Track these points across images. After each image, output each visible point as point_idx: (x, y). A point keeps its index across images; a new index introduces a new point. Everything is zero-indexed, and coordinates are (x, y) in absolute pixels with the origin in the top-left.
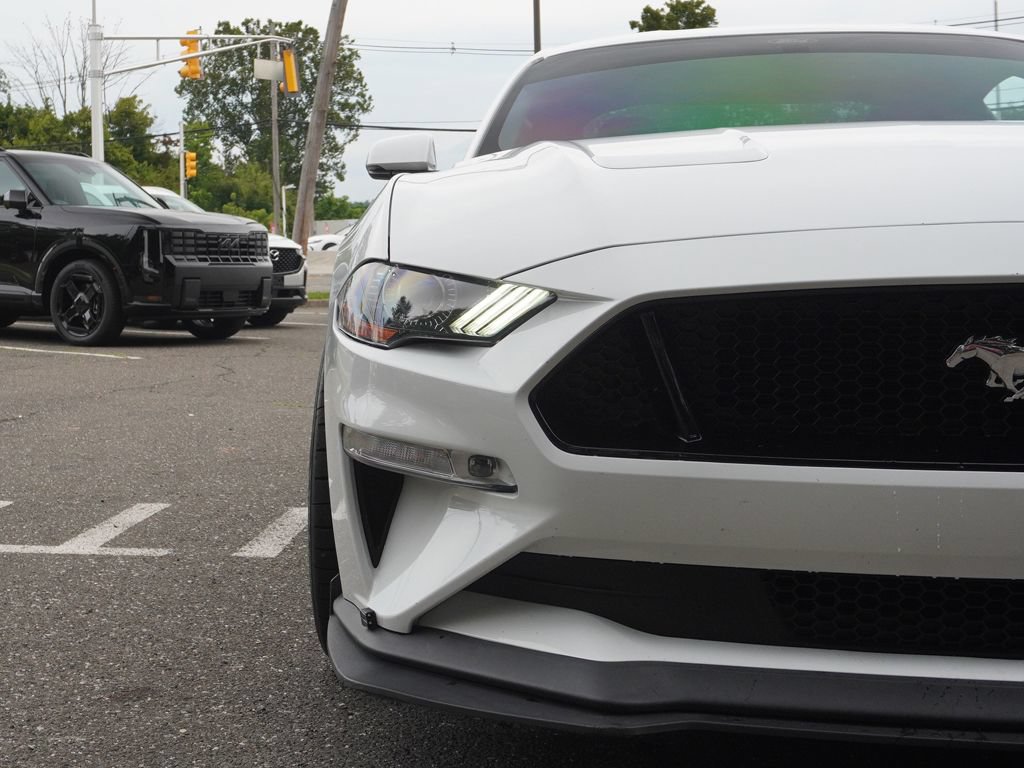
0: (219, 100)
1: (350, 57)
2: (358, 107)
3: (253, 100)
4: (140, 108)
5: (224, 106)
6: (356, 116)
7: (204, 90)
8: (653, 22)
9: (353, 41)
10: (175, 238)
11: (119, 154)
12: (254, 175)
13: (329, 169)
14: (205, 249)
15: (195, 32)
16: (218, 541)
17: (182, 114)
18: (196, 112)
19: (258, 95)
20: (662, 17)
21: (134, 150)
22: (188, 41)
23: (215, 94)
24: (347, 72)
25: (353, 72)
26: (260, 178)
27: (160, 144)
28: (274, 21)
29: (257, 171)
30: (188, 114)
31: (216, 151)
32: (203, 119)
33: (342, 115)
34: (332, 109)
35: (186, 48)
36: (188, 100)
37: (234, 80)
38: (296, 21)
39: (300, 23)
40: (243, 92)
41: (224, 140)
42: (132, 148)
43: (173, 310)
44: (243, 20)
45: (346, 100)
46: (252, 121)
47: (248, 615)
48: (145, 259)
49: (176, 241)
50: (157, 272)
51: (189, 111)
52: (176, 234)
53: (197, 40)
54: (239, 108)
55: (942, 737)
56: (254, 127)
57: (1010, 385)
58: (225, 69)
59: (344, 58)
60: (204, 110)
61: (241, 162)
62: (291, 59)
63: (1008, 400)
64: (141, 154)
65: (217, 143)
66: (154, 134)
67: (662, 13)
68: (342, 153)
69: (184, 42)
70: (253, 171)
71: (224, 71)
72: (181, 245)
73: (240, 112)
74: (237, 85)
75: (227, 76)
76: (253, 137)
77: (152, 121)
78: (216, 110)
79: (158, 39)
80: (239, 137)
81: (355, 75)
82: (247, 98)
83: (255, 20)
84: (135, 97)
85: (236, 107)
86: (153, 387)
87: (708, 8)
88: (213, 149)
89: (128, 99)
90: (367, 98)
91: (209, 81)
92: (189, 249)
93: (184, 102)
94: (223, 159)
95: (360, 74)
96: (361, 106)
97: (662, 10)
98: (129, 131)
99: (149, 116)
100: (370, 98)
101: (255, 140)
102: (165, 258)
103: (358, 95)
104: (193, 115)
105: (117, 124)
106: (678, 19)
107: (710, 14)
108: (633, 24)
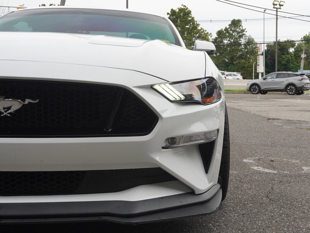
8: (173, 13)
15: (22, 6)
20: (176, 12)
44: (50, 4)
57: (3, 111)
63: (2, 115)
79: (9, 7)
87: (189, 10)
97: (176, 10)
106: (181, 13)
107: (189, 12)
108: (168, 14)
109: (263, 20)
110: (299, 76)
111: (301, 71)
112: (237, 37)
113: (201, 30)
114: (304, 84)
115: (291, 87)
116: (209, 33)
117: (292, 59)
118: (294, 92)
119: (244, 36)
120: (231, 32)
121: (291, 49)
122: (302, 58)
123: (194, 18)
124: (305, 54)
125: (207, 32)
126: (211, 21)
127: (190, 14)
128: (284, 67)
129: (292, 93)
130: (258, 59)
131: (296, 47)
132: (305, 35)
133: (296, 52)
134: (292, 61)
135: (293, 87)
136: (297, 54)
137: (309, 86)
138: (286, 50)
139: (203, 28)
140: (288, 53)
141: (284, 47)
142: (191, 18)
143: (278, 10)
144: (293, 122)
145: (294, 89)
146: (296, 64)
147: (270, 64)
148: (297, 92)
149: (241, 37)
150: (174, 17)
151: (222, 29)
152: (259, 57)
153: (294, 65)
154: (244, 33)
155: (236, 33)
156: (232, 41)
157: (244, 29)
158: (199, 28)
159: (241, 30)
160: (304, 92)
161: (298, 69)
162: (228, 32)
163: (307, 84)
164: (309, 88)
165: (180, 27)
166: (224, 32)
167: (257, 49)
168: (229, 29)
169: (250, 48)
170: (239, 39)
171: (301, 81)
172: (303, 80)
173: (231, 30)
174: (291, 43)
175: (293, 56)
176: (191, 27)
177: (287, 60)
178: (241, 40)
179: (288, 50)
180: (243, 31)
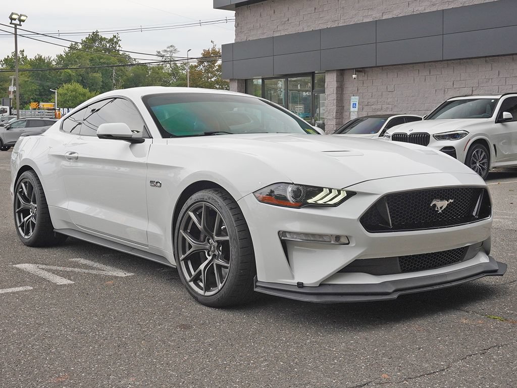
57: (439, 210)
122: (10, 91)
124: (14, 86)
132: (6, 57)
143: (18, 27)
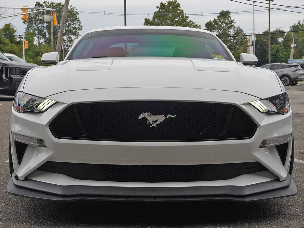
0: (36, 25)
1: (76, 14)
2: (78, 28)
3: (47, 26)
4: (12, 27)
5: (38, 27)
6: (78, 31)
7: (32, 22)
8: (163, 7)
9: (77, 9)
10: (13, 70)
11: (5, 41)
12: (47, 48)
13: (69, 47)
14: (22, 73)
15: (26, 6)
16: (3, 158)
17: (25, 29)
18: (29, 29)
19: (48, 24)
20: (165, 6)
21: (10, 40)
22: (24, 9)
23: (35, 24)
24: (75, 18)
25: (77, 18)
26: (49, 49)
27: (18, 38)
28: (53, 2)
29: (47, 47)
30: (27, 29)
31: (35, 41)
32: (32, 31)
33: (74, 31)
34: (71, 29)
35: (23, 11)
36: (27, 25)
37: (41, 19)
38: (60, 2)
39: (61, 3)
40: (44, 23)
41: (38, 37)
42: (9, 39)
43: (12, 91)
44: (44, 2)
45: (75, 26)
46: (46, 32)
47: (3, 177)
48: (4, 75)
49: (13, 71)
50: (7, 79)
51: (27, 28)
52: (13, 69)
53: (26, 9)
54: (42, 28)
55: (134, 200)
56: (47, 34)
57: (152, 123)
58: (38, 16)
59: (74, 14)
60: (32, 28)
61: (43, 44)
62: (55, 16)
63: (151, 126)
64: (12, 41)
65: (36, 38)
66: (16, 35)
67: (165, 4)
68: (73, 42)
69: (22, 9)
70: (46, 47)
71: (38, 17)
72: (15, 72)
73: (43, 29)
74: (42, 21)
75: (39, 18)
76: (47, 37)
77: (15, 31)
78: (36, 28)
79: (14, 8)
80: (42, 36)
81: (77, 19)
82: (45, 25)
83: (47, 2)
84: (10, 24)
85: (41, 28)
86: (3, 114)
87: (178, 3)
88: (34, 40)
89: (8, 24)
90: (81, 26)
91: (33, 20)
92: (17, 73)
93: (26, 25)
94: (38, 43)
95: (79, 19)
96: (79, 28)
98: (8, 34)
99: (15, 30)
100: (82, 26)
101: (47, 38)
102: (10, 76)
103: (78, 25)
104: (28, 30)
105: (5, 32)
106: (170, 6)
107: (179, 5)
108: (157, 7)
109: (253, 12)
110: (294, 68)
111: (291, 60)
112: (226, 28)
113: (190, 22)
114: (298, 75)
115: (285, 78)
116: (198, 26)
117: (281, 49)
118: (288, 83)
119: (232, 27)
120: (220, 23)
121: (280, 38)
122: (292, 47)
123: (183, 10)
124: (294, 43)
125: (196, 24)
126: (202, 14)
127: (179, 7)
128: (273, 57)
129: (286, 84)
130: (248, 49)
131: (285, 36)
132: (294, 25)
133: (286, 42)
134: (282, 50)
135: (287, 78)
136: (287, 44)
137: (303, 77)
138: (275, 40)
139: (192, 20)
140: (277, 43)
141: (273, 37)
142: (180, 11)
143: (271, 2)
144: (300, 115)
145: (288, 80)
146: (286, 54)
147: (259, 54)
148: (291, 83)
149: (229, 28)
150: (164, 10)
151: (211, 21)
152: (249, 48)
153: (283, 54)
154: (233, 24)
155: (225, 24)
156: (221, 32)
157: (232, 20)
158: (188, 20)
159: (230, 22)
160: (298, 82)
161: (288, 58)
162: (217, 24)
163: (302, 74)
164: (303, 78)
165: (170, 20)
166: (212, 23)
167: (246, 39)
168: (218, 21)
169: (239, 38)
170: (227, 31)
171: (295, 72)
172: (297, 71)
173: (220, 21)
174: (281, 33)
175: (283, 46)
176: (181, 19)
177: (276, 50)
178: (230, 31)
179: (277, 40)
180: (232, 22)
